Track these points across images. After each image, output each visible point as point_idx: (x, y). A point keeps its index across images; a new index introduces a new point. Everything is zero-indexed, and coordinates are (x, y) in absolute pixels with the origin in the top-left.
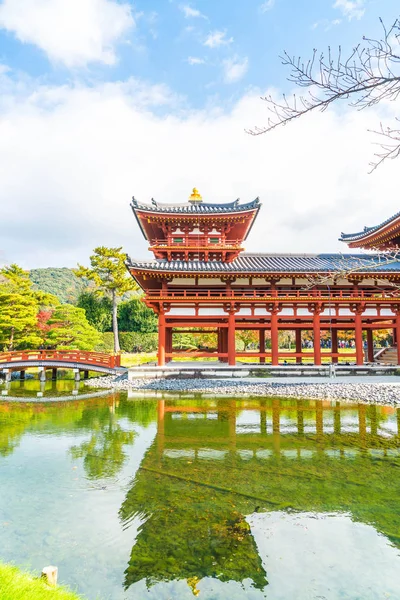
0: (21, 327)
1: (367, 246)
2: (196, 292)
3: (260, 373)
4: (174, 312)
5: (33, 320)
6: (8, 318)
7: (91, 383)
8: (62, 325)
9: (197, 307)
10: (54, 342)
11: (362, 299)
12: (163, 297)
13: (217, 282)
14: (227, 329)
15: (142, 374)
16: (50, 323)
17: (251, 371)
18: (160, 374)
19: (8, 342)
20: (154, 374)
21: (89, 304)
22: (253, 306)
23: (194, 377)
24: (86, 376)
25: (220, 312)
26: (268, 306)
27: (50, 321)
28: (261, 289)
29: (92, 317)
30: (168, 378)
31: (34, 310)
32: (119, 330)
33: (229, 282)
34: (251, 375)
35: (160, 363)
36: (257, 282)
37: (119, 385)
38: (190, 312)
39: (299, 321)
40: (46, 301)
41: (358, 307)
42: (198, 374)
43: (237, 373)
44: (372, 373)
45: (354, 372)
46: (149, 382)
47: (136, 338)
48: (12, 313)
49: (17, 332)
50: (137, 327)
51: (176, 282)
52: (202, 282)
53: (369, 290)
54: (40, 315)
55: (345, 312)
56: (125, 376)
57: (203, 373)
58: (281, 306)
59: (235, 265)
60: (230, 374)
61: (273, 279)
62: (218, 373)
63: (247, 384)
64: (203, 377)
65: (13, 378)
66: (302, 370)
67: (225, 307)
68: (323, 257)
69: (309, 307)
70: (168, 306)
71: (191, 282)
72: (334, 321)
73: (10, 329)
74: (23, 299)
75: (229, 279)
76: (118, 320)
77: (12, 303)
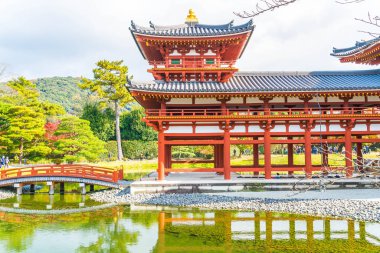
0: (30, 138)
1: (358, 61)
2: (193, 111)
3: (254, 187)
4: (172, 130)
5: (41, 131)
6: (17, 129)
7: (96, 196)
8: (68, 136)
9: (194, 125)
10: (61, 152)
11: (351, 115)
12: (162, 116)
13: (213, 101)
14: (223, 145)
15: (144, 189)
16: (57, 134)
17: (245, 185)
18: (160, 189)
19: (18, 151)
20: (154, 189)
21: (93, 115)
22: (247, 124)
23: (192, 191)
24: (92, 190)
25: (216, 130)
26: (261, 124)
27: (57, 132)
28: (255, 108)
29: (96, 128)
30: (167, 192)
31: (42, 121)
32: (122, 138)
33: (224, 101)
34: (245, 189)
35: (160, 178)
36: (250, 101)
37: (122, 200)
38: (188, 130)
39: (290, 137)
40: (53, 111)
41: (348, 123)
42: (196, 189)
43: (232, 188)
44: (361, 186)
45: (343, 186)
46: (150, 197)
47: (139, 146)
48: (21, 124)
49: (26, 142)
50: (139, 136)
51: (174, 102)
52: (199, 101)
53: (358, 106)
54: (48, 125)
55: (335, 128)
56: (127, 191)
57: (200, 188)
58: (274, 124)
59: (230, 85)
60: (225, 188)
61: (266, 98)
62: (215, 188)
63: (241, 199)
64: (200, 191)
65: (24, 192)
66: (294, 184)
67: (220, 124)
68: (315, 74)
69: (301, 123)
70: (167, 125)
71: (188, 101)
72: (325, 136)
73: (20, 139)
74: (31, 111)
75: (224, 98)
76: (121, 129)
77: (21, 115)
